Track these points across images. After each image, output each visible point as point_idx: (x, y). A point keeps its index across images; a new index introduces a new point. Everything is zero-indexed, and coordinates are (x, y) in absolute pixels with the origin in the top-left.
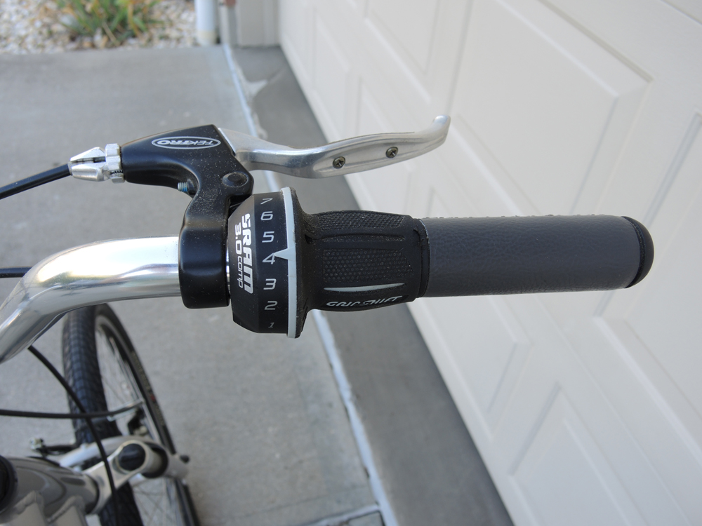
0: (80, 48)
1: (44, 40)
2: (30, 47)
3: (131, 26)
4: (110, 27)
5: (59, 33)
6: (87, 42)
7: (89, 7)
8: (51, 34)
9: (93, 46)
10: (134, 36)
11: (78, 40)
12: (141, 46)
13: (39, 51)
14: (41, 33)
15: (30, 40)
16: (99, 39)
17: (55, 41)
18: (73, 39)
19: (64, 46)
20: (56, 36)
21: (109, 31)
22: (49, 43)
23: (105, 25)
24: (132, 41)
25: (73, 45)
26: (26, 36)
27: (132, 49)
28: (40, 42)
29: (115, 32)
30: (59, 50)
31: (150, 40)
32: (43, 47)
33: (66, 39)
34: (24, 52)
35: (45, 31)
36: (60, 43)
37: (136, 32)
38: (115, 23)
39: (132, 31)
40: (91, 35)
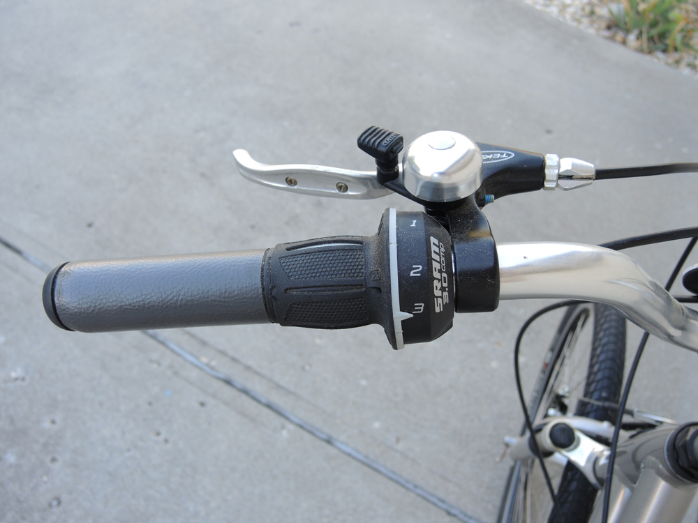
0: (612, 39)
1: (582, 16)
2: (568, 17)
3: (669, 41)
4: (648, 32)
5: (600, 17)
6: (620, 36)
7: (642, 7)
8: (592, 13)
9: (624, 43)
10: (665, 51)
11: (614, 30)
12: (667, 64)
13: (575, 24)
14: (583, 9)
15: (571, 10)
16: (632, 38)
17: (592, 23)
18: (609, 28)
19: (598, 30)
20: (594, 18)
21: (645, 37)
22: (586, 21)
23: (645, 29)
24: (660, 55)
25: (607, 33)
26: (569, 6)
27: (658, 62)
28: (578, 17)
29: (651, 39)
30: (591, 31)
31: (677, 62)
32: (579, 21)
33: (603, 25)
34: (561, 19)
35: (588, 9)
36: (596, 26)
37: (671, 49)
38: (655, 32)
39: (666, 45)
40: (628, 31)
